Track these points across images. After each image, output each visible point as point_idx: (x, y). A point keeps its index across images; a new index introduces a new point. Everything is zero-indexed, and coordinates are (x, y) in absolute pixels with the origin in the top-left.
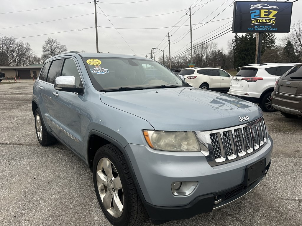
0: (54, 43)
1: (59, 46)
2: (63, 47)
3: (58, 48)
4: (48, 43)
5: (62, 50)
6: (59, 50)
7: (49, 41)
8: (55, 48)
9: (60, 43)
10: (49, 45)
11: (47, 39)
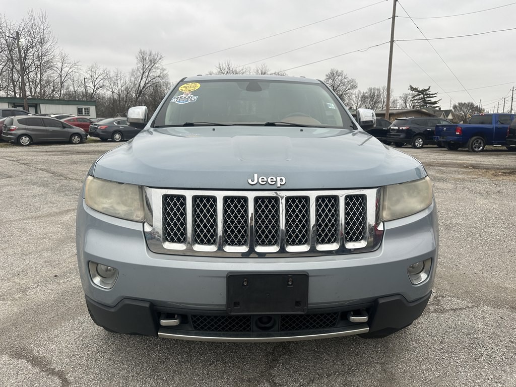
0: (339, 76)
1: (346, 80)
2: (352, 82)
3: (344, 84)
4: (330, 78)
5: (349, 87)
6: (345, 87)
7: (332, 74)
8: (340, 85)
9: (347, 76)
10: (330, 81)
11: (328, 72)
